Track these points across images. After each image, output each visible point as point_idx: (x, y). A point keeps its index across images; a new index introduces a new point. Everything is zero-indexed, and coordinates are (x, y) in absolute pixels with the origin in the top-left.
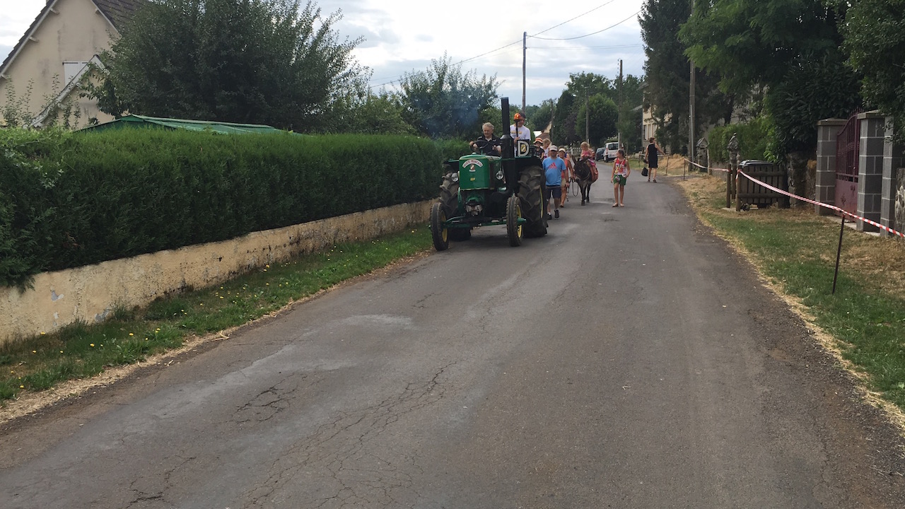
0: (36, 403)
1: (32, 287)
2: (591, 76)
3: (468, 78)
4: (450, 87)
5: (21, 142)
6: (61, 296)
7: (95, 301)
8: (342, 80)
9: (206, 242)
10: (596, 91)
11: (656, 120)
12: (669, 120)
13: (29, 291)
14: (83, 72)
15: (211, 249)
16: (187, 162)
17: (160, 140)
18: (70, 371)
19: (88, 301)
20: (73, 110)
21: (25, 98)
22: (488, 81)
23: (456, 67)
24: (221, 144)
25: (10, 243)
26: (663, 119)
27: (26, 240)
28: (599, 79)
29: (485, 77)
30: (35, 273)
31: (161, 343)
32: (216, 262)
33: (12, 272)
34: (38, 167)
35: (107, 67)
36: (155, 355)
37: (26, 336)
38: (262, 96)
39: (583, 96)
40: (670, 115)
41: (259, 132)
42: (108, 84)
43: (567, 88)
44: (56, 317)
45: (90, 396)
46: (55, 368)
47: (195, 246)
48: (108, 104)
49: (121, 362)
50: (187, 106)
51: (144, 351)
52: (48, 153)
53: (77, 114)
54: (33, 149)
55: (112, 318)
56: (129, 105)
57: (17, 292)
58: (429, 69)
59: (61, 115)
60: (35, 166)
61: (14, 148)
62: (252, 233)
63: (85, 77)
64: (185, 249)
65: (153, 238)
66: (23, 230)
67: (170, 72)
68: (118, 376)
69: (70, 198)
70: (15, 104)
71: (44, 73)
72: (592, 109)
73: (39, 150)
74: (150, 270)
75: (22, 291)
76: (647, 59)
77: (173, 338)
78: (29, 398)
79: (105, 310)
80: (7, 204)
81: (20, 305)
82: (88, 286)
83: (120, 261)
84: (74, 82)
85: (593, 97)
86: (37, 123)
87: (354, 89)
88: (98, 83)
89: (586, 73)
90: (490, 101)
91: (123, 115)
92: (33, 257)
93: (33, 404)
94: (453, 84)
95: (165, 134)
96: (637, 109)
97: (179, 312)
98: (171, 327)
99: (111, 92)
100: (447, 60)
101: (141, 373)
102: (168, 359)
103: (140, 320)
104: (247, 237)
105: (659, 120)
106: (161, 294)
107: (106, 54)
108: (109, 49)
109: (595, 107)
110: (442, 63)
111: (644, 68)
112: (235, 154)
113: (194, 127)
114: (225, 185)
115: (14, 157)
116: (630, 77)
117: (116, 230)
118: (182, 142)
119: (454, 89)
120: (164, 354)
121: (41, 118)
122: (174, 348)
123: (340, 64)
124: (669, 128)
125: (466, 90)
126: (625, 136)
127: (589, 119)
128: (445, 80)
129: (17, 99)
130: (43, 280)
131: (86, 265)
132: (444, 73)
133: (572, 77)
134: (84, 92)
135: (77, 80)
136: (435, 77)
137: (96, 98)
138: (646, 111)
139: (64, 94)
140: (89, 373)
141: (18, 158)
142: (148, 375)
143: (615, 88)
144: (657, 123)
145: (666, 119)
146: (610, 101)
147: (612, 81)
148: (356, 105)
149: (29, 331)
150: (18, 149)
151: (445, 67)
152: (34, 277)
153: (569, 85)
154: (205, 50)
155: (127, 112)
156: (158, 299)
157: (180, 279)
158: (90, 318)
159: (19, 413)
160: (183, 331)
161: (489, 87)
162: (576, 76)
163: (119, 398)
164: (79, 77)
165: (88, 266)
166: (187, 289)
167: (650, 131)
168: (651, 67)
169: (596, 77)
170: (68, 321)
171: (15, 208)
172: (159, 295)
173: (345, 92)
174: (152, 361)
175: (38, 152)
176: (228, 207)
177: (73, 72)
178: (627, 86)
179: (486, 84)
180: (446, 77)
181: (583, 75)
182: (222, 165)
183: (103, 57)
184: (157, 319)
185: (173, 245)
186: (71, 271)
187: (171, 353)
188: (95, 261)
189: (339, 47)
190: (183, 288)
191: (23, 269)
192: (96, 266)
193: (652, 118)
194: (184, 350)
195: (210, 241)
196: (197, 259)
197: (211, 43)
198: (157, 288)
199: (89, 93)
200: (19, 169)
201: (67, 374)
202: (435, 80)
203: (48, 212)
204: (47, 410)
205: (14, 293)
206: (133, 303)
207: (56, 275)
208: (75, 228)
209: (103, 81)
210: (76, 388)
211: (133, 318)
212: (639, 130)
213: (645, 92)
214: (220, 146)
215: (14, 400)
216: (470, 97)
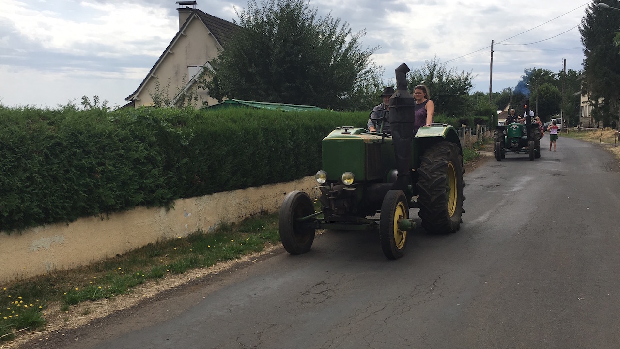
0: (176, 281)
1: (173, 208)
2: (540, 71)
3: (451, 73)
4: (438, 80)
5: (170, 116)
6: (190, 214)
7: (209, 218)
8: (364, 75)
9: (277, 182)
10: (545, 81)
11: (591, 103)
12: (602, 102)
13: (172, 210)
14: (200, 73)
15: (279, 187)
16: (267, 130)
17: (251, 115)
18: (195, 262)
19: (205, 218)
20: (194, 96)
21: (166, 89)
22: (465, 75)
23: (443, 65)
24: (288, 118)
25: (162, 179)
26: (597, 101)
27: (171, 178)
28: (547, 73)
29: (463, 72)
30: (176, 199)
31: (250, 247)
32: (283, 196)
33: (162, 198)
34: (180, 132)
35: (215, 69)
36: (246, 256)
37: (168, 239)
38: (311, 87)
39: (534, 85)
40: (603, 99)
41: (311, 110)
42: (215, 80)
43: (522, 79)
44: (186, 228)
45: (207, 280)
46: (186, 260)
47: (270, 185)
48: (215, 92)
49: (226, 259)
50: (264, 93)
51: (239, 252)
52: (185, 123)
53: (196, 99)
54: (177, 121)
55: (218, 230)
56: (227, 93)
57: (164, 210)
58: (423, 68)
59: (187, 99)
60: (178, 131)
61: (166, 120)
62: (306, 177)
63: (203, 74)
64: (264, 187)
65: (245, 179)
66: (169, 172)
67: (254, 72)
68: (224, 268)
69: (197, 152)
70: (160, 93)
71: (177, 73)
72: (541, 94)
73: (180, 121)
74: (242, 200)
75: (168, 210)
76: (585, 58)
77: (257, 245)
78: (172, 278)
79: (215, 225)
80: (161, 155)
81: (166, 219)
82: (206, 208)
83: (225, 193)
84: (195, 78)
85: (542, 86)
86: (172, 104)
87: (371, 81)
88: (208, 79)
89: (537, 69)
90: (467, 89)
91: (224, 99)
92: (174, 189)
93: (175, 282)
94: (440, 77)
95: (253, 111)
96: (576, 94)
97: (260, 228)
98: (256, 237)
99: (217, 85)
100: (436, 61)
101: (238, 266)
102: (254, 258)
103: (236, 232)
104: (302, 180)
105: (594, 102)
106: (248, 215)
107: (214, 60)
108: (217, 57)
109: (543, 93)
110: (433, 63)
111: (582, 64)
112: (297, 124)
113: (271, 107)
114: (290, 145)
115: (166, 125)
116: (570, 71)
117: (223, 173)
118: (264, 117)
119: (441, 81)
120: (252, 255)
121: (175, 101)
122: (258, 251)
123: (363, 65)
124: (601, 108)
125: (450, 82)
126: (566, 114)
127: (539, 102)
128: (434, 74)
129: (161, 90)
130: (180, 203)
131: (205, 195)
132: (434, 70)
133: (526, 71)
134: (200, 85)
135: (196, 77)
136: (428, 72)
137: (207, 88)
138: (583, 96)
139: (188, 87)
140: (208, 265)
141: (168, 126)
142: (242, 268)
143: (559, 79)
144: (592, 105)
145: (600, 101)
146: (555, 89)
147: (556, 74)
148: (373, 93)
149: (170, 236)
150: (168, 120)
151: (435, 66)
152: (175, 201)
153: (524, 77)
154: (276, 57)
155: (226, 97)
156: (247, 219)
157: (260, 206)
158: (206, 229)
159: (166, 288)
160: (263, 240)
161: (467, 79)
162: (529, 71)
163: (225, 282)
164: (198, 75)
165: (206, 196)
166: (264, 213)
167: (587, 111)
168: (590, 64)
169: (544, 71)
170: (193, 230)
171: (165, 157)
172: (247, 216)
173: (366, 84)
174: (244, 259)
175: (179, 123)
176: (291, 160)
177: (194, 72)
178: (568, 79)
179: (464, 77)
180: (435, 73)
181: (535, 70)
182: (288, 132)
183: (213, 63)
184: (246, 232)
185: (257, 184)
186: (196, 198)
187: (256, 255)
188: (210, 193)
189: (363, 54)
190: (262, 212)
191: (169, 196)
192: (210, 196)
193: (589, 101)
194: (264, 253)
195: (279, 182)
196: (271, 194)
197: (280, 52)
198: (245, 213)
199: (203, 86)
200: (168, 133)
201: (194, 264)
202: (427, 74)
203: (185, 161)
204: (183, 287)
205: (163, 211)
206: (232, 221)
207: (187, 200)
208: (199, 171)
209: (212, 78)
210: (199, 273)
211: (232, 230)
212: (578, 109)
213: (583, 82)
214: (287, 120)
215: (163, 279)
216: (452, 86)
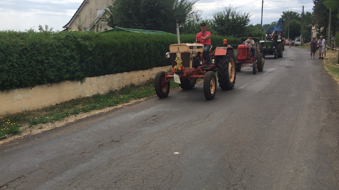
1: (85, 82)
3: (239, 14)
4: (232, 17)
5: (83, 36)
6: (93, 85)
7: (103, 87)
8: (191, 15)
9: (139, 70)
10: (293, 18)
13: (84, 83)
14: (103, 13)
15: (140, 73)
16: (133, 43)
17: (126, 36)
19: (102, 87)
20: (100, 26)
21: (84, 22)
22: (246, 15)
23: (234, 10)
25: (78, 67)
27: (83, 67)
28: (295, 14)
29: (245, 13)
30: (86, 77)
31: (122, 101)
32: (142, 77)
33: (79, 77)
34: (87, 44)
35: (111, 11)
36: (120, 104)
37: (82, 97)
38: (162, 21)
39: (288, 20)
40: (323, 28)
42: (111, 17)
43: (281, 17)
44: (92, 92)
45: (100, 115)
46: (91, 106)
47: (135, 71)
48: (111, 23)
49: (110, 106)
50: (137, 25)
51: (117, 103)
52: (90, 39)
53: (101, 27)
54: (86, 38)
55: (108, 93)
56: (118, 24)
57: (80, 83)
58: (224, 10)
59: (96, 28)
60: (86, 43)
61: (80, 38)
62: (155, 68)
63: (105, 13)
64: (132, 72)
65: (122, 68)
66: (82, 64)
67: (131, 13)
68: (109, 110)
69: (97, 54)
70: (81, 24)
71: (91, 13)
72: (291, 25)
73: (88, 38)
74: (121, 78)
75: (82, 83)
76: (314, 5)
77: (127, 100)
78: (83, 114)
79: (106, 91)
80: (78, 55)
81: (81, 87)
82: (102, 82)
83: (111, 75)
84: (100, 16)
85: (292, 21)
86: (88, 30)
87: (195, 18)
88: (108, 17)
89: (290, 11)
90: (247, 22)
91: (116, 27)
92: (85, 72)
93: (84, 116)
94: (233, 16)
96: (309, 25)
97: (129, 92)
98: (126, 96)
99: (112, 20)
100: (231, 7)
101: (116, 109)
102: (124, 106)
103: (117, 94)
104: (153, 69)
105: (318, 30)
106: (124, 86)
107: (111, 6)
110: (229, 8)
111: (313, 9)
112: (150, 40)
113: (137, 32)
114: (146, 51)
115: (80, 40)
117: (110, 65)
118: (132, 36)
119: (233, 18)
120: (123, 104)
121: (89, 29)
122: (127, 103)
123: (190, 9)
124: (322, 32)
125: (238, 18)
126: (304, 36)
128: (230, 14)
129: (82, 22)
130: (88, 79)
131: (101, 75)
132: (229, 12)
134: (103, 20)
135: (101, 15)
136: (226, 13)
137: (107, 22)
138: (313, 26)
139: (97, 20)
140: (101, 109)
141: (81, 41)
142: (118, 110)
143: (301, 17)
145: (321, 29)
146: (298, 22)
147: (300, 14)
148: (196, 24)
149: (83, 95)
150: (82, 38)
151: (230, 10)
152: (85, 78)
154: (143, 5)
155: (117, 27)
156: (123, 88)
157: (130, 82)
158: (102, 93)
159: (80, 118)
160: (130, 98)
161: (247, 17)
163: (109, 116)
164: (102, 14)
165: (102, 76)
166: (132, 85)
167: (315, 34)
168: (316, 8)
169: (293, 13)
170: (95, 93)
171: (80, 56)
172: (123, 87)
173: (192, 19)
174: (120, 106)
175: (87, 39)
176: (147, 59)
177: (100, 13)
178: (306, 16)
179: (246, 16)
180: (230, 13)
181: (288, 12)
182: (145, 44)
183: (110, 7)
184: (122, 94)
185: (128, 70)
186: (96, 77)
187: (125, 104)
188: (104, 74)
189: (190, 3)
190: (131, 85)
191: (82, 76)
192: (104, 76)
193: (315, 29)
194: (130, 103)
195: (140, 70)
196: (136, 76)
197: (145, 2)
198: (122, 85)
199: (105, 20)
200: (81, 44)
201: (94, 108)
202: (226, 14)
203: (90, 58)
204: (88, 118)
205: (79, 83)
206: (115, 89)
207: (92, 78)
208: (98, 63)
209: (110, 16)
210: (96, 112)
211: (115, 93)
212: (310, 34)
213: (313, 18)
214: (145, 38)
215: (79, 115)
216: (239, 21)
